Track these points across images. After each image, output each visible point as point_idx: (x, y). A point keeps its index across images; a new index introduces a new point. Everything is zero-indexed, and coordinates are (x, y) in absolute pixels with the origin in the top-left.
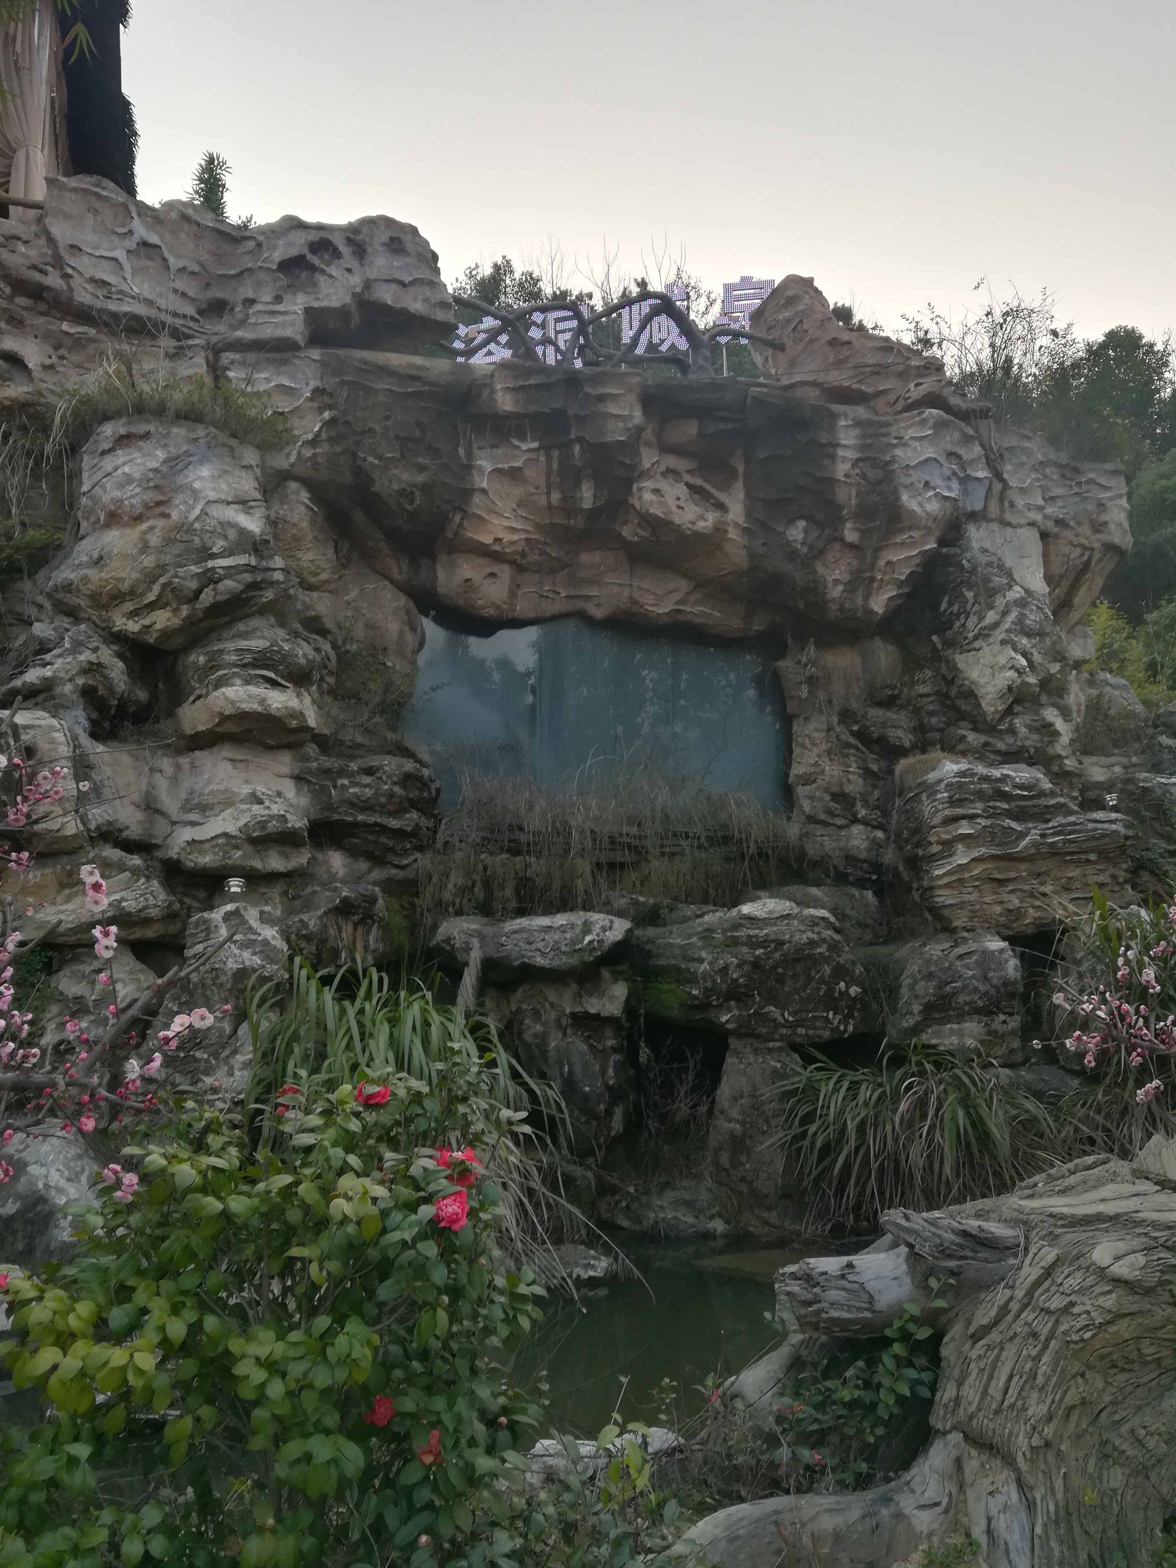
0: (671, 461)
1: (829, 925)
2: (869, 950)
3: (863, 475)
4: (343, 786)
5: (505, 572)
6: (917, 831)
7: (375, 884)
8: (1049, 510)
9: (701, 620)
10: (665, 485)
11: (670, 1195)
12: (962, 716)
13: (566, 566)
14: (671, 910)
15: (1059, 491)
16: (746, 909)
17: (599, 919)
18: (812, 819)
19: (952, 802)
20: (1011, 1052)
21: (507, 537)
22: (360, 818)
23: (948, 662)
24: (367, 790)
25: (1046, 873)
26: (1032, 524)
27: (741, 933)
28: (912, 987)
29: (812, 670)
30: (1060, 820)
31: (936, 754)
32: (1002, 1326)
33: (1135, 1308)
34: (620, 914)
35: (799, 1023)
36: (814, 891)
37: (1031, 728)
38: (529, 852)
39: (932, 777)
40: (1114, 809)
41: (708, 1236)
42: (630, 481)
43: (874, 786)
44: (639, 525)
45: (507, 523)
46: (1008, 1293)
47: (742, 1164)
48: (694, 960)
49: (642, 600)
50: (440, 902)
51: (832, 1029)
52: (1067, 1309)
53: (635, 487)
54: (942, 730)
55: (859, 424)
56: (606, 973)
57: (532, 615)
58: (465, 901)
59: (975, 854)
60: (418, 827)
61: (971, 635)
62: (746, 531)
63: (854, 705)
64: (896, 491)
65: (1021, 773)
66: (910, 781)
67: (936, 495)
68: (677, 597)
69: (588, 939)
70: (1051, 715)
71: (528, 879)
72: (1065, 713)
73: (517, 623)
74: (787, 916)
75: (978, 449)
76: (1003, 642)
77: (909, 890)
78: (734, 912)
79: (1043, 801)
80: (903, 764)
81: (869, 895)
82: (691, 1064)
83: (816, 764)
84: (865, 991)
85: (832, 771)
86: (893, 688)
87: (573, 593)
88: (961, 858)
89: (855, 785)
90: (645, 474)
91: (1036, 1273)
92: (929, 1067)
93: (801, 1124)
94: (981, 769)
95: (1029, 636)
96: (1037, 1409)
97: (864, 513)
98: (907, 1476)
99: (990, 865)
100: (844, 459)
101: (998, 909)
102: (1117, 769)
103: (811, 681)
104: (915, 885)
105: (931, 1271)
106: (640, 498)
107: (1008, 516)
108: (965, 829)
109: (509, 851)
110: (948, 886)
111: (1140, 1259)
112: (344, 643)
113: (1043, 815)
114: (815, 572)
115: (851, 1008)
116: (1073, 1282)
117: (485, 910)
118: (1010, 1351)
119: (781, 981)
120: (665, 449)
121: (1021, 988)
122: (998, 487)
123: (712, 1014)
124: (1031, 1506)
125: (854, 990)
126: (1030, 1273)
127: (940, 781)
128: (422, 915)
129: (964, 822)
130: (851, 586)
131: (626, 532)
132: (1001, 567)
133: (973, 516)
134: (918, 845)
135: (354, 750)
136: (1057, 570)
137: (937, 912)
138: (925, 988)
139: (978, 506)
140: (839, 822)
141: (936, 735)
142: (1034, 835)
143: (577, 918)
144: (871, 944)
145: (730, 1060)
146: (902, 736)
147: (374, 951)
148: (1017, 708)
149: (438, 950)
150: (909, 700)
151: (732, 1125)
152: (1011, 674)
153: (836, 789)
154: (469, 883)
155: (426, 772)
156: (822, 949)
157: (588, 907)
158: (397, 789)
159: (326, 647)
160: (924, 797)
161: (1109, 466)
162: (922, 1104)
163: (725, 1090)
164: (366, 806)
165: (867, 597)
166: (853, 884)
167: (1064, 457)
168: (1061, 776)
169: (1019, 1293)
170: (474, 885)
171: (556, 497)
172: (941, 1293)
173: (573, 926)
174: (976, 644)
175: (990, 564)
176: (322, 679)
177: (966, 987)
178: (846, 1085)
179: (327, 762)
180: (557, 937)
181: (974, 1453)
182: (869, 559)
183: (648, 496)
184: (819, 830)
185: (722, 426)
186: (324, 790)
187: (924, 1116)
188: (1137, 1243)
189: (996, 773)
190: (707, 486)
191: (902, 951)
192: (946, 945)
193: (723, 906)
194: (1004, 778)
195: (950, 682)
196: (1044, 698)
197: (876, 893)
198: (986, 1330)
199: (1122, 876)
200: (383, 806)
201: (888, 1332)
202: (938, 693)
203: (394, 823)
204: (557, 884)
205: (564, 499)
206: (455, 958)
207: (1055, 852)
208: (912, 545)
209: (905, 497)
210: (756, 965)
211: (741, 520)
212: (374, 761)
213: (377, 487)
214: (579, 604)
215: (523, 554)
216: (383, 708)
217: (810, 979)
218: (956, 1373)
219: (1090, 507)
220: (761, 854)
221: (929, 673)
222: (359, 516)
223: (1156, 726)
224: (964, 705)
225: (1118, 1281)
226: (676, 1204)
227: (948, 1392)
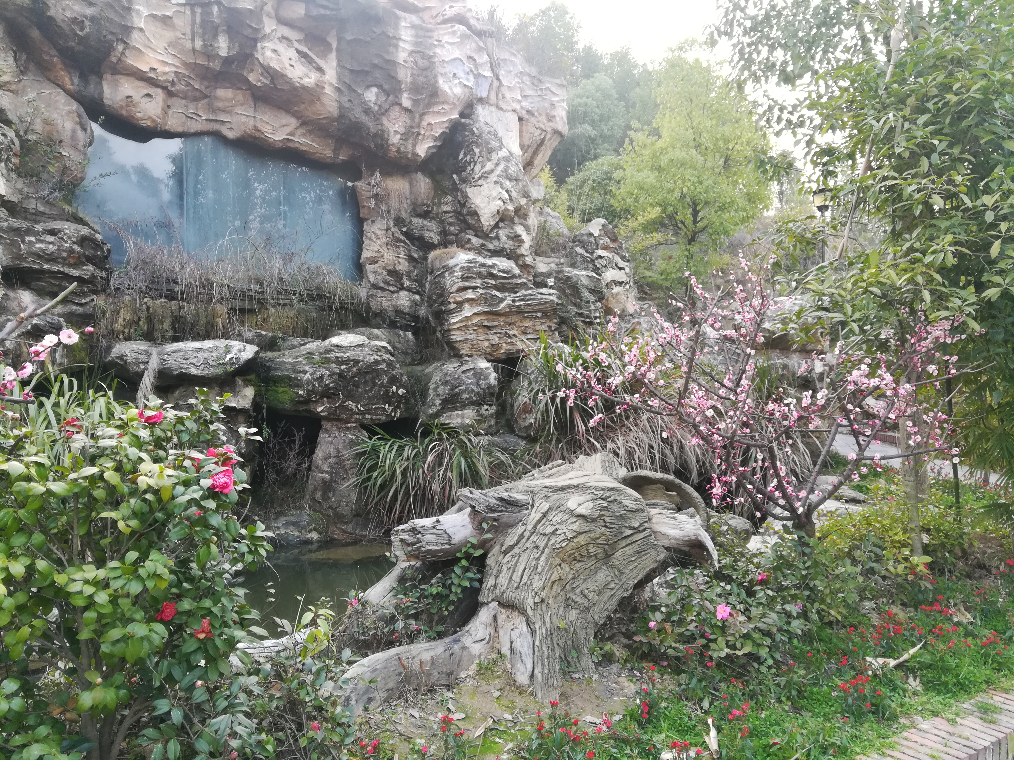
0: (285, 31)
1: (388, 351)
2: (409, 369)
3: (416, 63)
4: (30, 242)
5: (159, 94)
6: (441, 295)
7: (59, 315)
8: (524, 104)
9: (305, 148)
10: (281, 47)
11: (283, 520)
12: (469, 227)
13: (206, 97)
14: (284, 340)
15: (530, 92)
16: (335, 340)
17: (236, 345)
18: (375, 286)
19: (464, 278)
20: (490, 427)
21: (161, 68)
22: (45, 266)
23: (462, 192)
24: (51, 246)
25: (514, 324)
26: (514, 111)
27: (332, 355)
28: (435, 389)
29: (377, 190)
30: (522, 292)
31: (453, 249)
32: (520, 545)
33: (587, 529)
34: (250, 342)
35: (367, 412)
36: (376, 331)
37: (508, 237)
38: (182, 299)
39: (451, 262)
40: (551, 287)
41: (308, 542)
42: (255, 41)
43: (415, 267)
44: (262, 74)
45: (160, 58)
46: (524, 528)
47: (329, 498)
48: (300, 372)
49: (263, 129)
50: (113, 331)
51: (387, 416)
52: (553, 533)
53: (259, 45)
54: (456, 235)
55: (413, 27)
56: (239, 381)
57: (180, 129)
58: (132, 331)
59: (475, 310)
60: (93, 275)
61: (477, 176)
62: (338, 90)
63: (404, 215)
64: (435, 77)
65: (503, 263)
66: (437, 264)
67: (460, 83)
68: (288, 129)
69: (229, 357)
70: (520, 230)
71: (181, 317)
72: (527, 229)
73: (168, 135)
74: (361, 345)
75: (486, 57)
76: (496, 182)
77: (435, 332)
78: (327, 342)
79: (515, 281)
80: (433, 254)
81: (410, 335)
82: (297, 438)
83: (378, 251)
84: (408, 392)
85: (389, 256)
86: (428, 206)
87: (211, 117)
88: (468, 311)
89: (403, 266)
90: (265, 37)
91: (539, 516)
92: (445, 436)
93: (368, 472)
94: (481, 260)
95: (510, 180)
96: (537, 583)
97: (415, 89)
98: (467, 628)
99: (483, 317)
100: (404, 50)
101: (486, 344)
102: (553, 265)
103: (377, 196)
104: (439, 329)
105: (484, 520)
106: (263, 54)
107: (501, 103)
108: (470, 294)
109: (166, 297)
110: (458, 329)
111: (591, 504)
112: (26, 133)
113: (514, 289)
114: (382, 124)
115: (399, 402)
116: (558, 518)
117: (149, 337)
118: (524, 557)
119: (357, 386)
120: (281, 21)
121: (497, 390)
122: (496, 83)
123: (311, 406)
124: (533, 633)
125: (401, 391)
126: (535, 516)
127: (456, 265)
128: (98, 339)
129: (470, 291)
130: (405, 137)
131: (252, 78)
132: (496, 135)
133: (481, 100)
134: (442, 304)
135: (37, 216)
136: (527, 142)
137: (451, 345)
138: (444, 390)
139: (484, 95)
140: (392, 288)
141: (453, 238)
142: (509, 301)
143: (221, 343)
144: (410, 365)
145: (323, 436)
146: (433, 236)
147: (60, 364)
148: (501, 224)
149: (113, 364)
150: (437, 214)
151: (323, 475)
152: (500, 203)
153: (391, 268)
154: (136, 318)
155: (99, 237)
156: (383, 366)
157: (226, 336)
158: (76, 247)
159: (11, 134)
160: (447, 274)
161: (558, 81)
162: (440, 457)
163: (319, 454)
164: (51, 258)
165: (414, 145)
166: (401, 328)
167: (534, 71)
168: (524, 267)
169: (530, 527)
170: (139, 319)
171: (199, 44)
172: (489, 531)
173: (217, 348)
174: (480, 182)
175: (489, 133)
176: (8, 159)
177: (467, 389)
178: (396, 448)
179: (16, 223)
180: (206, 355)
181: (503, 611)
182: (417, 120)
183: (269, 53)
184: (380, 293)
185: (322, 11)
186: (14, 244)
187: (441, 465)
188: (589, 497)
189: (489, 262)
190: (310, 53)
191: (430, 369)
192: (456, 365)
193: (318, 338)
194: (493, 266)
195: (463, 205)
196: (516, 220)
197: (413, 334)
198: (511, 548)
199: (554, 326)
200: (64, 259)
201: (458, 555)
202: (455, 211)
203: (74, 272)
204: (203, 321)
205: (205, 46)
206: (128, 370)
207: (520, 312)
208: (444, 114)
209: (441, 81)
210: (341, 375)
211: (334, 81)
212: (56, 225)
213: (52, 12)
214: (217, 126)
215: (173, 83)
216: (60, 186)
217: (375, 384)
218: (495, 572)
219: (547, 105)
220: (343, 307)
221: (450, 198)
222: (35, 34)
223: (574, 242)
224: (470, 220)
225: (580, 516)
226: (287, 524)
227: (490, 582)
